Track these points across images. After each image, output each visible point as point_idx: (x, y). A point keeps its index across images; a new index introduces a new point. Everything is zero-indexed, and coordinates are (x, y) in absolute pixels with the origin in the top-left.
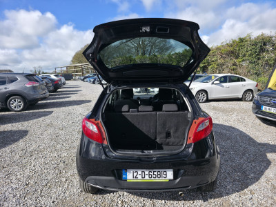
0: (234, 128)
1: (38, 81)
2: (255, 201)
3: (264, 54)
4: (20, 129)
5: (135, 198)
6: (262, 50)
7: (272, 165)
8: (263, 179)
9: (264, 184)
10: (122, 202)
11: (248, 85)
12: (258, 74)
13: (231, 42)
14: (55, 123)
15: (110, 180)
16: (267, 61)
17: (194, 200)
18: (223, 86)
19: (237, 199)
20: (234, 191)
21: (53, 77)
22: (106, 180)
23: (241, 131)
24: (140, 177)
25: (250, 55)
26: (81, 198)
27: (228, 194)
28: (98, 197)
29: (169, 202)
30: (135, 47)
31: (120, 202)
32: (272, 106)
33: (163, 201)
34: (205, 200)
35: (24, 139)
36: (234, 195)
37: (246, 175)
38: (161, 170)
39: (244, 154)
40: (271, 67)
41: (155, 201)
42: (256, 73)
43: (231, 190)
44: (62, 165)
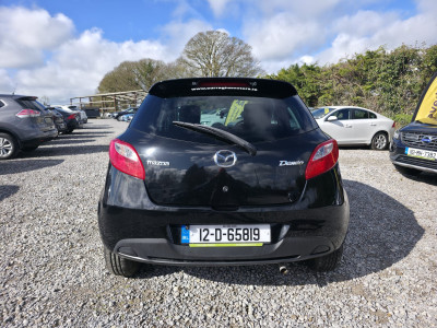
0: (362, 184)
1: (38, 110)
2: (406, 285)
3: (406, 77)
4: (5, 183)
5: (203, 283)
6: (402, 71)
7: (427, 234)
8: (414, 254)
9: (418, 260)
10: (180, 289)
11: (381, 123)
12: (394, 109)
13: (355, 58)
14: (67, 176)
15: (159, 245)
16: (409, 87)
17: (303, 284)
18: (342, 125)
19: (375, 282)
20: (369, 271)
21: (66, 109)
22: (151, 245)
23: (373, 189)
24: (212, 239)
25: (383, 79)
26: (107, 284)
27: (359, 275)
28: (138, 283)
29: (260, 287)
30: (202, 67)
31: (175, 289)
32: (423, 147)
33: (251, 287)
34: (321, 283)
35: (12, 197)
36: (369, 276)
37: (387, 248)
38: (249, 227)
39: (380, 219)
40: (415, 97)
41: (237, 286)
42: (393, 107)
43: (364, 269)
44: (75, 235)
